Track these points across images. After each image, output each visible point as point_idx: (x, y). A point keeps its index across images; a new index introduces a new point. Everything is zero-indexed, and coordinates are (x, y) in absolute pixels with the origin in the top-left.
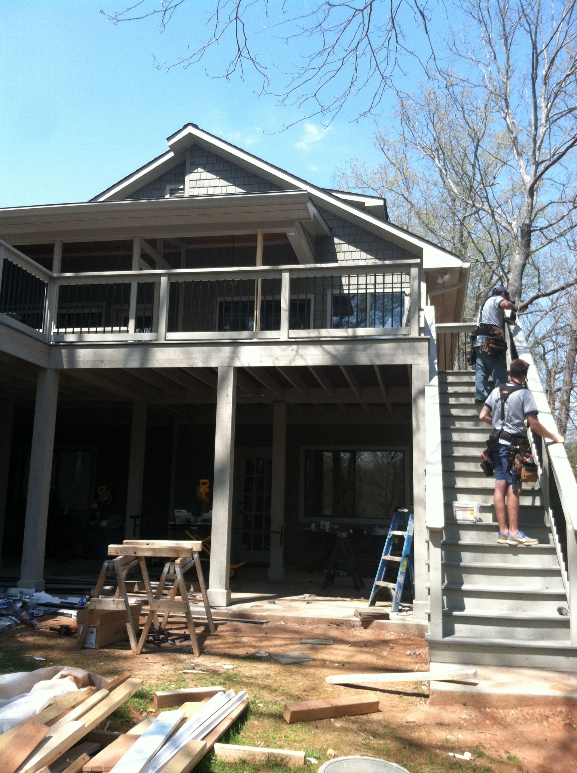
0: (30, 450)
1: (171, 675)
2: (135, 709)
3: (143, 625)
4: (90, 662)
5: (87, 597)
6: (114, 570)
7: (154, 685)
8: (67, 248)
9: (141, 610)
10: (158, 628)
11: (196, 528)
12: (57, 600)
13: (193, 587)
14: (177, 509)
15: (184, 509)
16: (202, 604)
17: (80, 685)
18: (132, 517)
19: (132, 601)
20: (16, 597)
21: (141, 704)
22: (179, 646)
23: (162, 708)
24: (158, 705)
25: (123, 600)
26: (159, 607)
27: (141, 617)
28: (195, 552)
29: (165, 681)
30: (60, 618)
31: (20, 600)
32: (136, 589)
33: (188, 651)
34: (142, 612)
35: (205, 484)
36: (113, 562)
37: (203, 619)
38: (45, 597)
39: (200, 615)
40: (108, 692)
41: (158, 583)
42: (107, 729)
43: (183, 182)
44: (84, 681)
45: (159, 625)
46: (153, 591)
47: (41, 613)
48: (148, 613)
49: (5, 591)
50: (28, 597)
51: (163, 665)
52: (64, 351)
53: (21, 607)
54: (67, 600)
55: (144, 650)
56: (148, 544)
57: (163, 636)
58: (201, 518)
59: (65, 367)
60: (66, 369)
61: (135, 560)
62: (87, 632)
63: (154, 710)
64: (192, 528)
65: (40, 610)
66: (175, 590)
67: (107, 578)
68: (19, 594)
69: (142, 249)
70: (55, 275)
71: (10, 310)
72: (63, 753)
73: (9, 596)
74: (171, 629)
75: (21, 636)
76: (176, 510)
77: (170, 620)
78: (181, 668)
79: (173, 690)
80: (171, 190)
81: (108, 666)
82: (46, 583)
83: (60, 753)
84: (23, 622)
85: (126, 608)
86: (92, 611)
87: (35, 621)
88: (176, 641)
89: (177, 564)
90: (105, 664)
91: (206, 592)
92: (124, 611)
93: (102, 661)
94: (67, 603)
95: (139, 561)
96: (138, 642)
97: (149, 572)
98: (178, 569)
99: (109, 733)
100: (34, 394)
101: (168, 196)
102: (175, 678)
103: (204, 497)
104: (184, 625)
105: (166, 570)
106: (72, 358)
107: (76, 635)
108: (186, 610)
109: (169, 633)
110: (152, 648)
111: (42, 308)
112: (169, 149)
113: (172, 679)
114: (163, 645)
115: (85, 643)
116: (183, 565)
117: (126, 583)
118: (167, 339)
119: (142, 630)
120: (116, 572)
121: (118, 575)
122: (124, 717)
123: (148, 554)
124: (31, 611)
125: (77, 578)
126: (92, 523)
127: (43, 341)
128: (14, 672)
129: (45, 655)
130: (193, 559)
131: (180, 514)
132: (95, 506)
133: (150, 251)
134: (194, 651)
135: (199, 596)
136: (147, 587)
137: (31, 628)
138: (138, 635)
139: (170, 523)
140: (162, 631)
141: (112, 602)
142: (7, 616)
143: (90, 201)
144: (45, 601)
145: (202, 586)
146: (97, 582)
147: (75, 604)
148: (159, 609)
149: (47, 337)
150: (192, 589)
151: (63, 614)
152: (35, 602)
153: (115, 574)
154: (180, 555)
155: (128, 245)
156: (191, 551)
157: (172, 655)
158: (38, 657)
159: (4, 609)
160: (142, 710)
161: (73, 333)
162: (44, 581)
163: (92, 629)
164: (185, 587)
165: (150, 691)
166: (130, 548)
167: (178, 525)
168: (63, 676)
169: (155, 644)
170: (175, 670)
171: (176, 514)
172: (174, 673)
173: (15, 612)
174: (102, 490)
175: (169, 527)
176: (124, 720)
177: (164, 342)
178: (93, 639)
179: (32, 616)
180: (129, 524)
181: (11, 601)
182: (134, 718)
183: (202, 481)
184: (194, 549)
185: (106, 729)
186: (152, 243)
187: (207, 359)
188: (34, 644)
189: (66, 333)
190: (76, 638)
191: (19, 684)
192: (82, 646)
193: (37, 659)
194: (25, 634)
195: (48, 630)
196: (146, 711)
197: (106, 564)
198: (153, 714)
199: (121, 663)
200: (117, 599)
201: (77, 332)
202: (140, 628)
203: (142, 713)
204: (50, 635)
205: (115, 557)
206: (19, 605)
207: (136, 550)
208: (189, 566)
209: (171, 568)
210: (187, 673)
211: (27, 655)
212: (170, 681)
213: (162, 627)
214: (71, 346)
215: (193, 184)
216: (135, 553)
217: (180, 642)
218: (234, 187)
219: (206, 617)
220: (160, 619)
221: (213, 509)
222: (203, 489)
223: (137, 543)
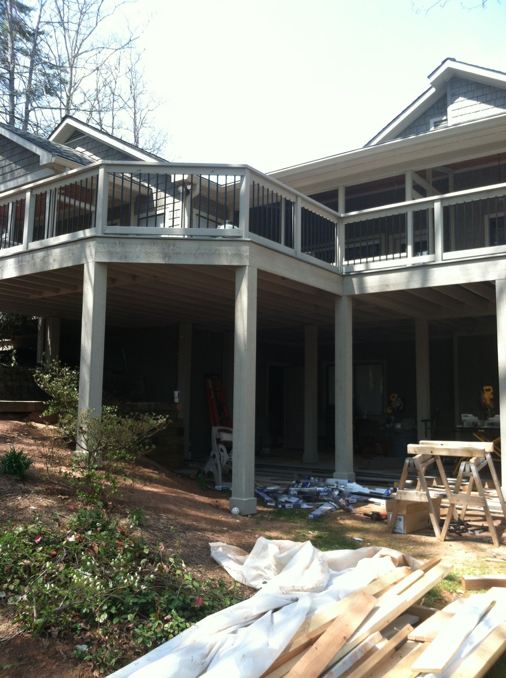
0: (333, 365)
1: (475, 561)
2: (446, 589)
3: (444, 516)
4: (401, 545)
5: (392, 488)
6: (415, 466)
7: (461, 569)
8: (349, 191)
9: (441, 502)
10: (457, 520)
11: (483, 431)
12: (366, 490)
13: (488, 484)
14: (463, 413)
15: (470, 414)
16: (498, 500)
17: (397, 565)
18: (423, 421)
19: (433, 494)
20: (333, 486)
21: (450, 586)
22: (480, 536)
23: (470, 590)
24: (466, 587)
25: (425, 493)
26: (458, 501)
27: (441, 509)
28: (487, 453)
29: (470, 567)
30: (370, 505)
31: (337, 489)
32: (435, 483)
33: (489, 541)
34: (442, 504)
35: (489, 390)
36: (413, 460)
37: (499, 513)
38: (356, 487)
39: (495, 509)
40: (423, 572)
41: (455, 479)
42: (423, 605)
43: (445, 113)
44: (399, 561)
45: (458, 516)
46: (450, 486)
47: (355, 501)
48: (449, 505)
49: (324, 481)
50: (343, 486)
51: (466, 552)
52: (354, 280)
53: (338, 495)
54: (375, 490)
55: (447, 538)
56: (442, 445)
57: (463, 527)
58: (487, 422)
59: (356, 293)
60: (357, 295)
61: (431, 458)
62: (396, 519)
63: (463, 592)
64: (479, 431)
65: (353, 498)
66: (471, 487)
67: (409, 473)
68: (335, 484)
69: (413, 181)
70: (342, 215)
71: (309, 250)
72: (390, 621)
73: (327, 485)
74: (469, 521)
75: (341, 519)
76: (462, 415)
77: (468, 512)
78: (484, 556)
79: (477, 575)
80: (435, 123)
81: (417, 550)
82: (356, 475)
83: (388, 621)
84: (341, 507)
85: (428, 499)
86: (398, 501)
87: (350, 507)
88: (476, 532)
89: (472, 463)
90: (414, 548)
91: (500, 488)
92: (426, 503)
93: (411, 545)
94: (375, 493)
95: (435, 459)
96: (441, 530)
97: (445, 469)
98: (473, 468)
99: (425, 608)
100: (333, 318)
101: (432, 129)
102: (479, 565)
103: (488, 402)
104: (482, 518)
105: (462, 468)
106: (362, 285)
107: (386, 521)
108: (484, 505)
109: (468, 524)
110: (454, 537)
111: (334, 245)
112: (430, 86)
113: (476, 565)
114: (464, 534)
115: (395, 528)
116: (477, 464)
117: (426, 479)
118: (443, 259)
119: (444, 520)
120: (417, 469)
121: (418, 471)
122: (437, 596)
123: (444, 453)
124: (347, 499)
125: (381, 472)
126: (388, 425)
127: (336, 273)
128: (340, 549)
129: (362, 536)
130: (486, 459)
131: (467, 418)
132: (389, 411)
133: (421, 182)
134: (494, 541)
135: (493, 492)
136: (444, 482)
137: (348, 513)
138: (441, 524)
139: (458, 426)
140: (461, 522)
141: (416, 494)
142: (328, 501)
143: (366, 146)
144: (357, 491)
145: (496, 483)
146: (400, 477)
147: (382, 494)
148: (458, 503)
149: (339, 269)
150: (487, 486)
151: (372, 502)
152: (349, 491)
153: (416, 470)
154: (474, 455)
155: (401, 179)
156: (484, 452)
157: (474, 544)
158: (357, 537)
159: (326, 496)
160: (451, 591)
161: (361, 263)
162: (354, 474)
163: (400, 517)
164: (481, 484)
165: (457, 574)
166: (427, 448)
167: (465, 428)
168: (382, 556)
169: (456, 533)
170: (478, 557)
171: (463, 418)
172: (477, 560)
173: (334, 498)
174: (394, 397)
175: (458, 430)
176: (436, 598)
177: (440, 262)
178: (401, 525)
179: (348, 503)
180: (421, 427)
181: (330, 489)
182: (445, 597)
183: (485, 388)
184: (486, 450)
185: (421, 604)
186: (422, 174)
187: (484, 274)
188: (352, 527)
189: (354, 264)
190: (386, 523)
191: (346, 559)
192: (393, 530)
193: (356, 539)
194: (344, 517)
195: (362, 515)
196: (456, 592)
197: (407, 461)
198: (462, 595)
199: (428, 548)
200: (419, 492)
201: (363, 263)
202: (442, 518)
203: (452, 593)
204: (364, 520)
205: (415, 455)
206: (336, 493)
207: (432, 450)
208: (483, 465)
209: (466, 466)
210: (489, 561)
211: (348, 535)
212: (475, 567)
213: (462, 518)
214: (360, 274)
215: (456, 113)
216: (432, 452)
217: (480, 533)
218: (495, 108)
219: (502, 512)
220: (459, 512)
221: (501, 413)
222: (487, 396)
223: (432, 444)
